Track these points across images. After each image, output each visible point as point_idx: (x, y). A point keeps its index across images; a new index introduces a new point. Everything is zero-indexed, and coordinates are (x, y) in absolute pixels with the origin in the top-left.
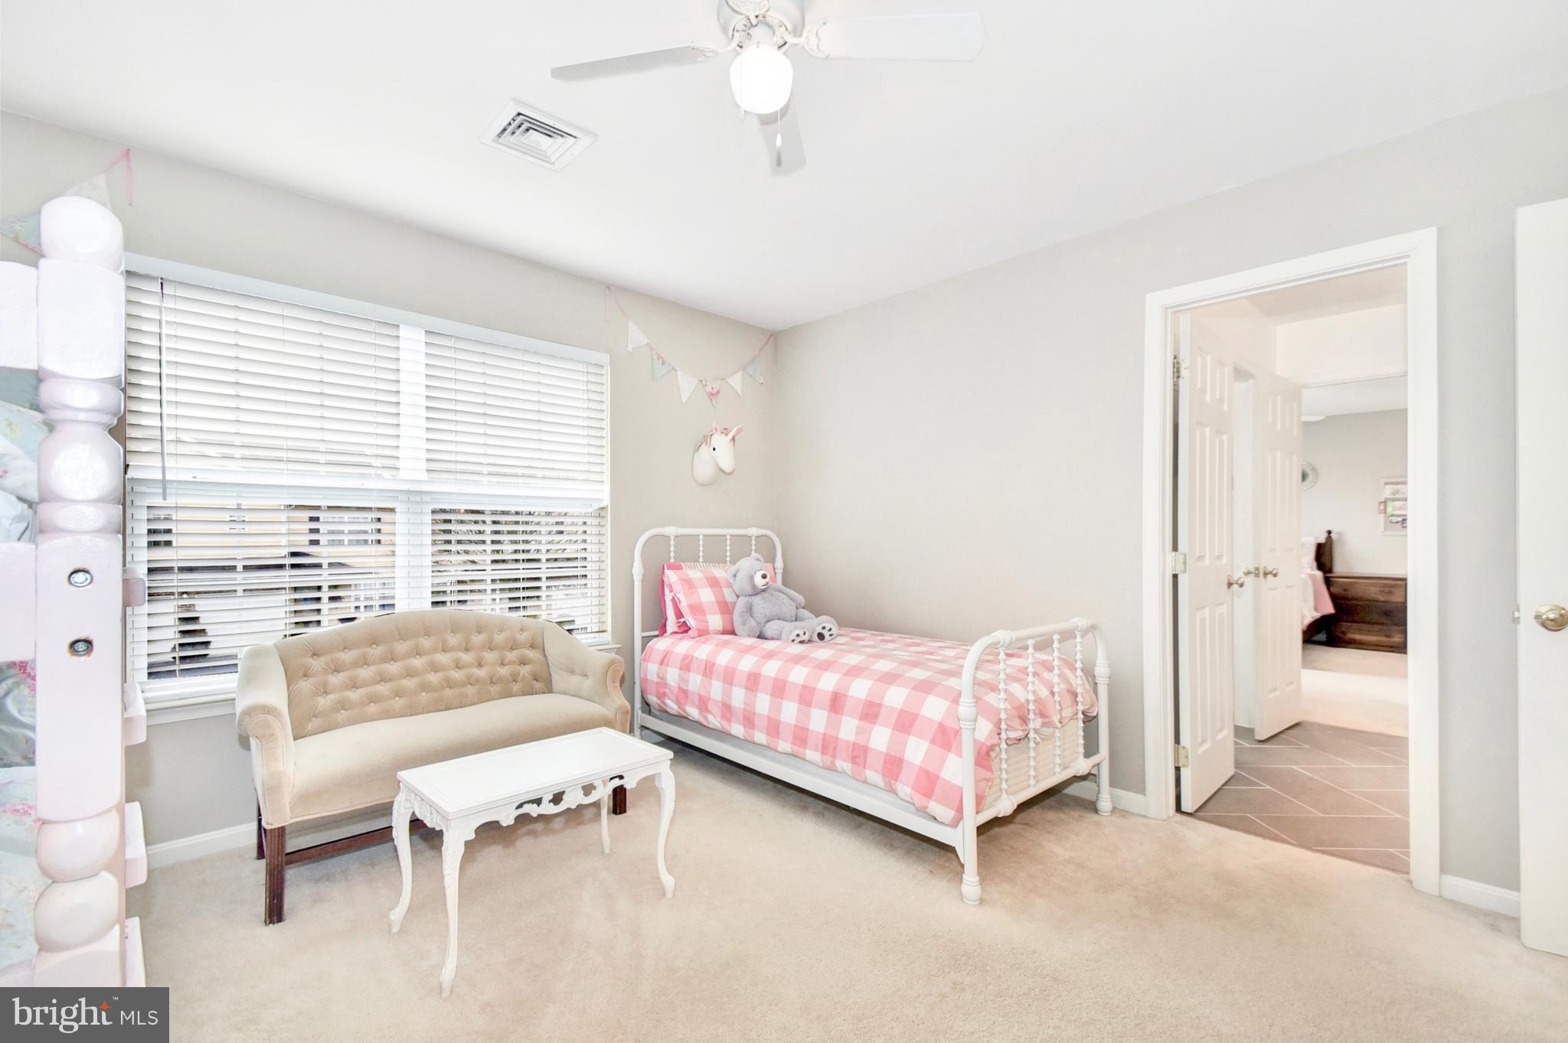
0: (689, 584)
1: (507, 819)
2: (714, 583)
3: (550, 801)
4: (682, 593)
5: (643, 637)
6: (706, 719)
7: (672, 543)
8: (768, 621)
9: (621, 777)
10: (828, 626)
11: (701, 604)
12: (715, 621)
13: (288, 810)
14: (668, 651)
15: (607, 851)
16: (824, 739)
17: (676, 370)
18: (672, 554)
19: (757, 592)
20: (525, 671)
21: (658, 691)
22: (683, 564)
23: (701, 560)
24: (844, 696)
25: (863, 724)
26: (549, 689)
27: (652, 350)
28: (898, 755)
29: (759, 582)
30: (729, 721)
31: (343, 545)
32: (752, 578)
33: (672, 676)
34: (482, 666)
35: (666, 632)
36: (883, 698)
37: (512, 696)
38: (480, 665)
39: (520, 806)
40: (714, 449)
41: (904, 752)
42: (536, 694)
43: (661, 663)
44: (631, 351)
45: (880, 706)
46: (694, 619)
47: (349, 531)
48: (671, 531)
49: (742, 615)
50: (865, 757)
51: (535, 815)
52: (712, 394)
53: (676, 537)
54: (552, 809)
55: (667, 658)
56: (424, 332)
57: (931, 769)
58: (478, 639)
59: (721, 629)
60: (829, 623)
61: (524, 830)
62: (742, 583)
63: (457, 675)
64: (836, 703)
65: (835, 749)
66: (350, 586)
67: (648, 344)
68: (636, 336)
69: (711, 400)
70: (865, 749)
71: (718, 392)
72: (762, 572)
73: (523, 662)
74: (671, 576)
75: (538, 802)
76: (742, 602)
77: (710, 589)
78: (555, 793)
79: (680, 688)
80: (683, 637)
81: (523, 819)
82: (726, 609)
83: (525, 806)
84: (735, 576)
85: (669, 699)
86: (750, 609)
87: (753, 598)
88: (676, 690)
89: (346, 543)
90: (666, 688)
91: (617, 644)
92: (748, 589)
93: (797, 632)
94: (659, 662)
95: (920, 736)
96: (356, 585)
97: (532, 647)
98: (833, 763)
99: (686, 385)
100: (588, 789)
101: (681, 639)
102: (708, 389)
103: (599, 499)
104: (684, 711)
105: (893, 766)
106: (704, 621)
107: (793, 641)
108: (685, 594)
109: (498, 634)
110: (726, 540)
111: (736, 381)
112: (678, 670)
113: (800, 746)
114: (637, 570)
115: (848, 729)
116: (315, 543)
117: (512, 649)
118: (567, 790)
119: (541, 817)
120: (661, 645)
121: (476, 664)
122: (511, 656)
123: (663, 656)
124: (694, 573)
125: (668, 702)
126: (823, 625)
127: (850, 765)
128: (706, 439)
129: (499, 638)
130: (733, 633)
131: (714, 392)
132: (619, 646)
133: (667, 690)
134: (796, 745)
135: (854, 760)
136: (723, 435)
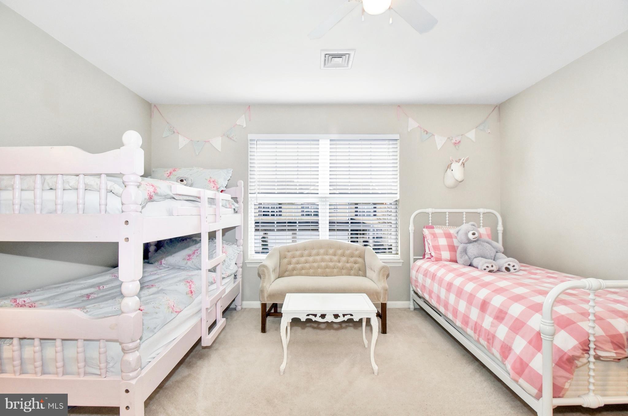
0: (434, 236)
1: (303, 319)
2: (448, 236)
3: (320, 317)
4: (430, 239)
5: (414, 259)
6: (431, 301)
7: (430, 216)
8: (475, 257)
9: (351, 315)
10: (512, 264)
11: (439, 245)
12: (446, 255)
13: (266, 299)
14: (420, 266)
15: (366, 346)
16: (476, 324)
17: (434, 135)
18: (430, 221)
19: (470, 242)
20: (356, 266)
21: (415, 284)
22: (435, 226)
23: (447, 224)
24: (489, 303)
25: (495, 321)
26: (365, 275)
27: (421, 128)
28: (509, 344)
29: (471, 236)
30: (439, 304)
31: (365, 216)
32: (466, 234)
33: (420, 278)
34: (340, 262)
35: (425, 258)
36: (508, 309)
37: (350, 275)
38: (339, 262)
39: (308, 315)
40: (452, 170)
41: (513, 343)
42: (360, 276)
43: (417, 272)
44: (409, 131)
45: (506, 313)
46: (435, 252)
47: (367, 211)
48: (430, 210)
49: (461, 253)
50: (493, 341)
51: (314, 320)
52: (455, 143)
53: (432, 213)
54: (320, 320)
55: (419, 269)
56: (329, 140)
57: (525, 359)
58: (340, 252)
59: (449, 259)
60: (513, 262)
61: (308, 325)
62: (461, 236)
63: (331, 264)
64: (484, 306)
65: (480, 331)
66: (367, 230)
67: (419, 126)
68: (412, 124)
69: (455, 146)
70: (494, 337)
71: (460, 142)
72: (471, 232)
73: (355, 263)
74: (426, 232)
75: (315, 315)
76: (461, 247)
77: (445, 239)
78: (322, 314)
79: (423, 285)
80: (429, 261)
81: (309, 321)
82: (453, 249)
83: (310, 316)
84: (458, 233)
85: (419, 288)
86: (465, 251)
87: (468, 244)
88: (421, 285)
89: (366, 215)
90: (418, 283)
91: (403, 260)
92: (465, 240)
93: (487, 265)
94: (416, 271)
95: (523, 337)
96: (369, 230)
97: (360, 257)
98: (478, 339)
99: (440, 141)
100: (336, 316)
101: (428, 261)
102: (454, 141)
103: (396, 197)
104: (423, 295)
105: (506, 350)
106: (440, 254)
107: (485, 269)
108: (431, 240)
109: (347, 251)
110: (463, 214)
111: (472, 135)
112: (422, 276)
113: (465, 325)
114: (411, 228)
115: (487, 322)
116: (356, 215)
117: (352, 257)
118: (327, 314)
119: (316, 322)
120: (419, 263)
121: (338, 261)
122: (352, 259)
123: (418, 268)
124: (438, 231)
125: (418, 289)
126: (509, 263)
127: (486, 343)
128: (449, 166)
129: (348, 252)
130: (456, 262)
131: (457, 142)
132: (403, 261)
133: (418, 284)
134: (463, 324)
135: (488, 340)
136: (457, 163)
